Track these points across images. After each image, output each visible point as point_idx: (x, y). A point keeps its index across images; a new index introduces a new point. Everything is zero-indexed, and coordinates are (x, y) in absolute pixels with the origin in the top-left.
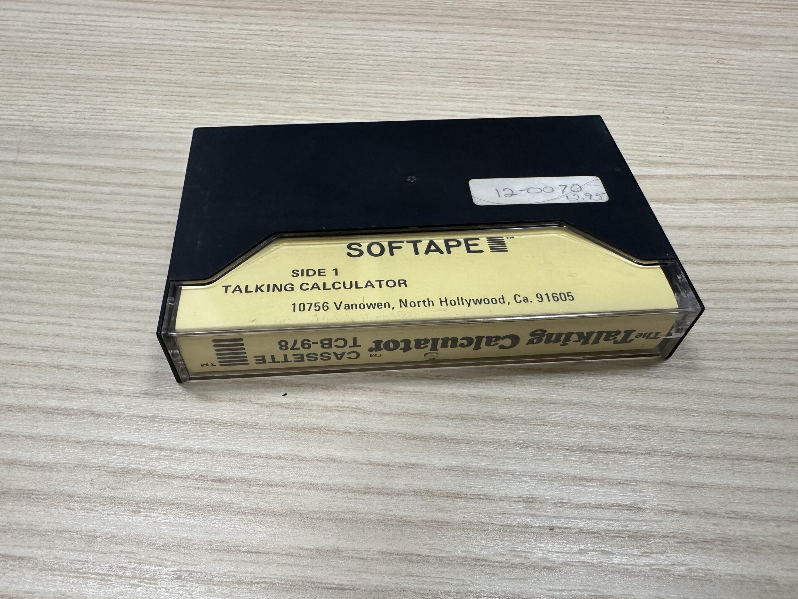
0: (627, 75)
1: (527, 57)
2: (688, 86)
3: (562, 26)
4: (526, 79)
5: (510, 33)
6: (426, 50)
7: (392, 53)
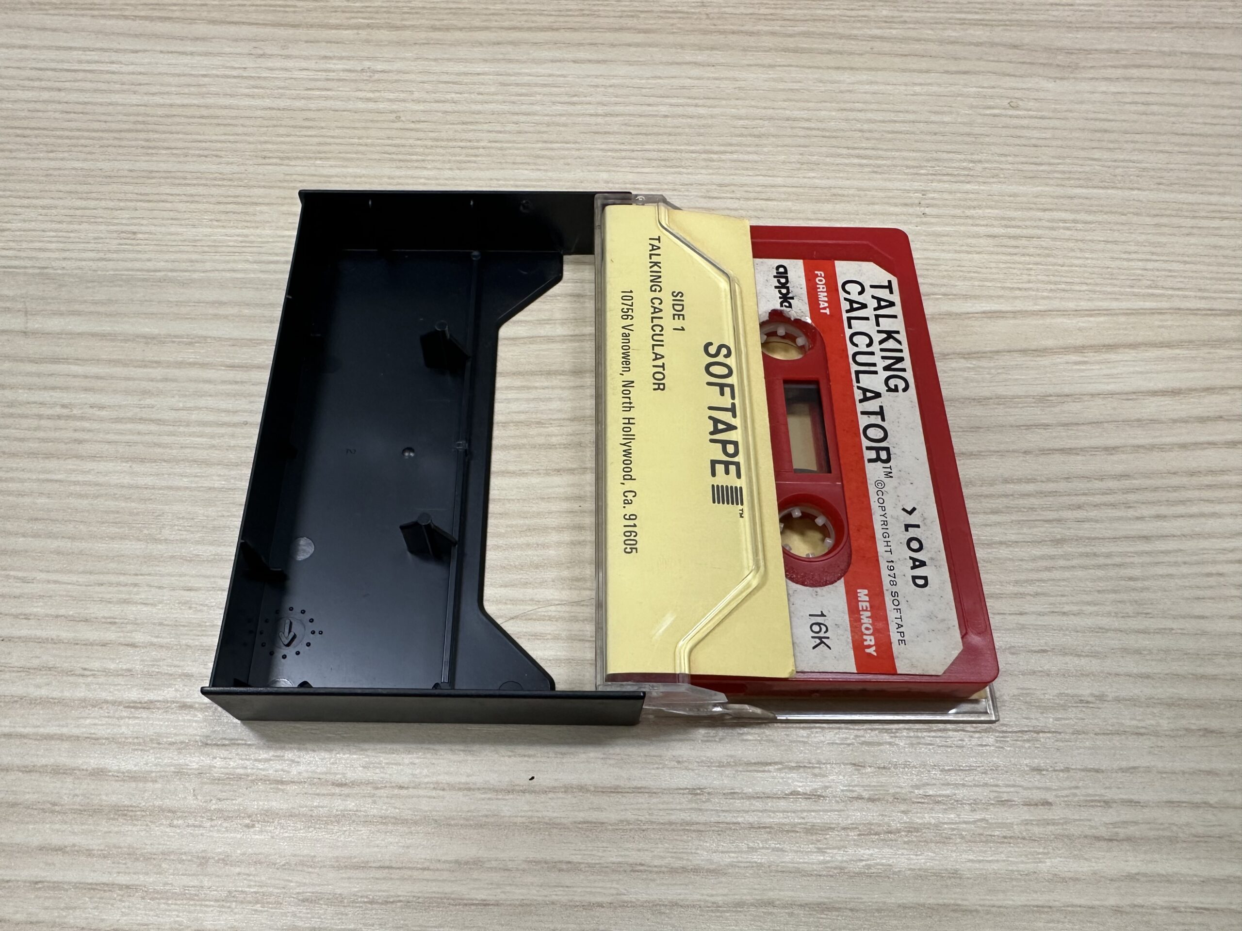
0: (876, 135)
1: (735, 107)
2: (959, 153)
3: (790, 43)
4: (729, 149)
5: (712, 60)
6: (589, 99)
7: (537, 108)
